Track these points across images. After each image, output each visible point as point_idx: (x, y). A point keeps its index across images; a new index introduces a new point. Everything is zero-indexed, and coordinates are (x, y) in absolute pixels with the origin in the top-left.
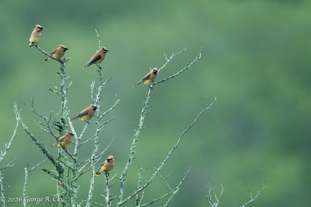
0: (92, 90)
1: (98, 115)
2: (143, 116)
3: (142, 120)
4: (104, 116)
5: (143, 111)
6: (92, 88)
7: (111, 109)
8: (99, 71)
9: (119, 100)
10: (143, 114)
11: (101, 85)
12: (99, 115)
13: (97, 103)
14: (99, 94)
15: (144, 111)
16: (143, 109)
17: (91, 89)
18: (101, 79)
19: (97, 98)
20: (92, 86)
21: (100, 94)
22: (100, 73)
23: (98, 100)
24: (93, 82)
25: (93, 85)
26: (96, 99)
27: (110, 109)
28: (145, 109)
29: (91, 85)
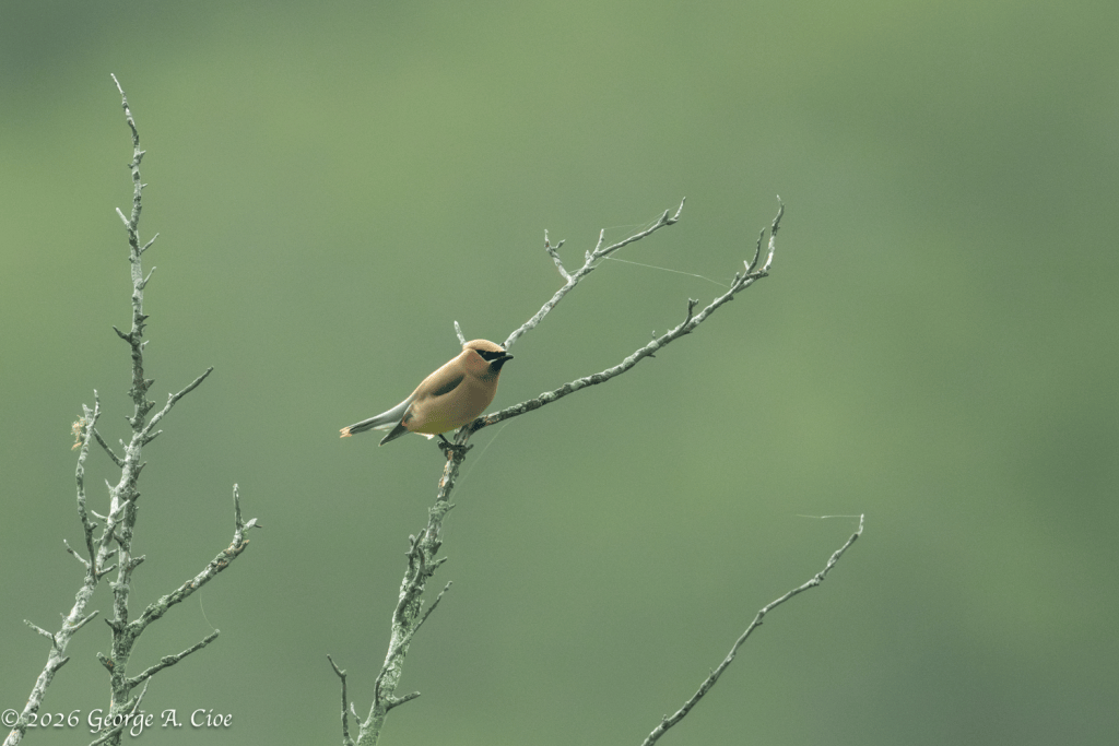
0: (82, 457)
1: (117, 612)
2: (404, 624)
3: (399, 651)
4: (154, 618)
5: (403, 595)
6: (82, 439)
7: (205, 573)
8: (129, 339)
9: (253, 522)
10: (407, 613)
11: (138, 426)
12: (124, 613)
13: (109, 537)
14: (123, 483)
15: (413, 590)
16: (405, 581)
17: (78, 453)
18: (142, 387)
19: (115, 507)
20: (84, 430)
21: (132, 482)
22: (135, 347)
23: (116, 516)
24: (91, 406)
25: (83, 424)
26: (106, 511)
27: (198, 579)
28: (418, 582)
29: (76, 425)
